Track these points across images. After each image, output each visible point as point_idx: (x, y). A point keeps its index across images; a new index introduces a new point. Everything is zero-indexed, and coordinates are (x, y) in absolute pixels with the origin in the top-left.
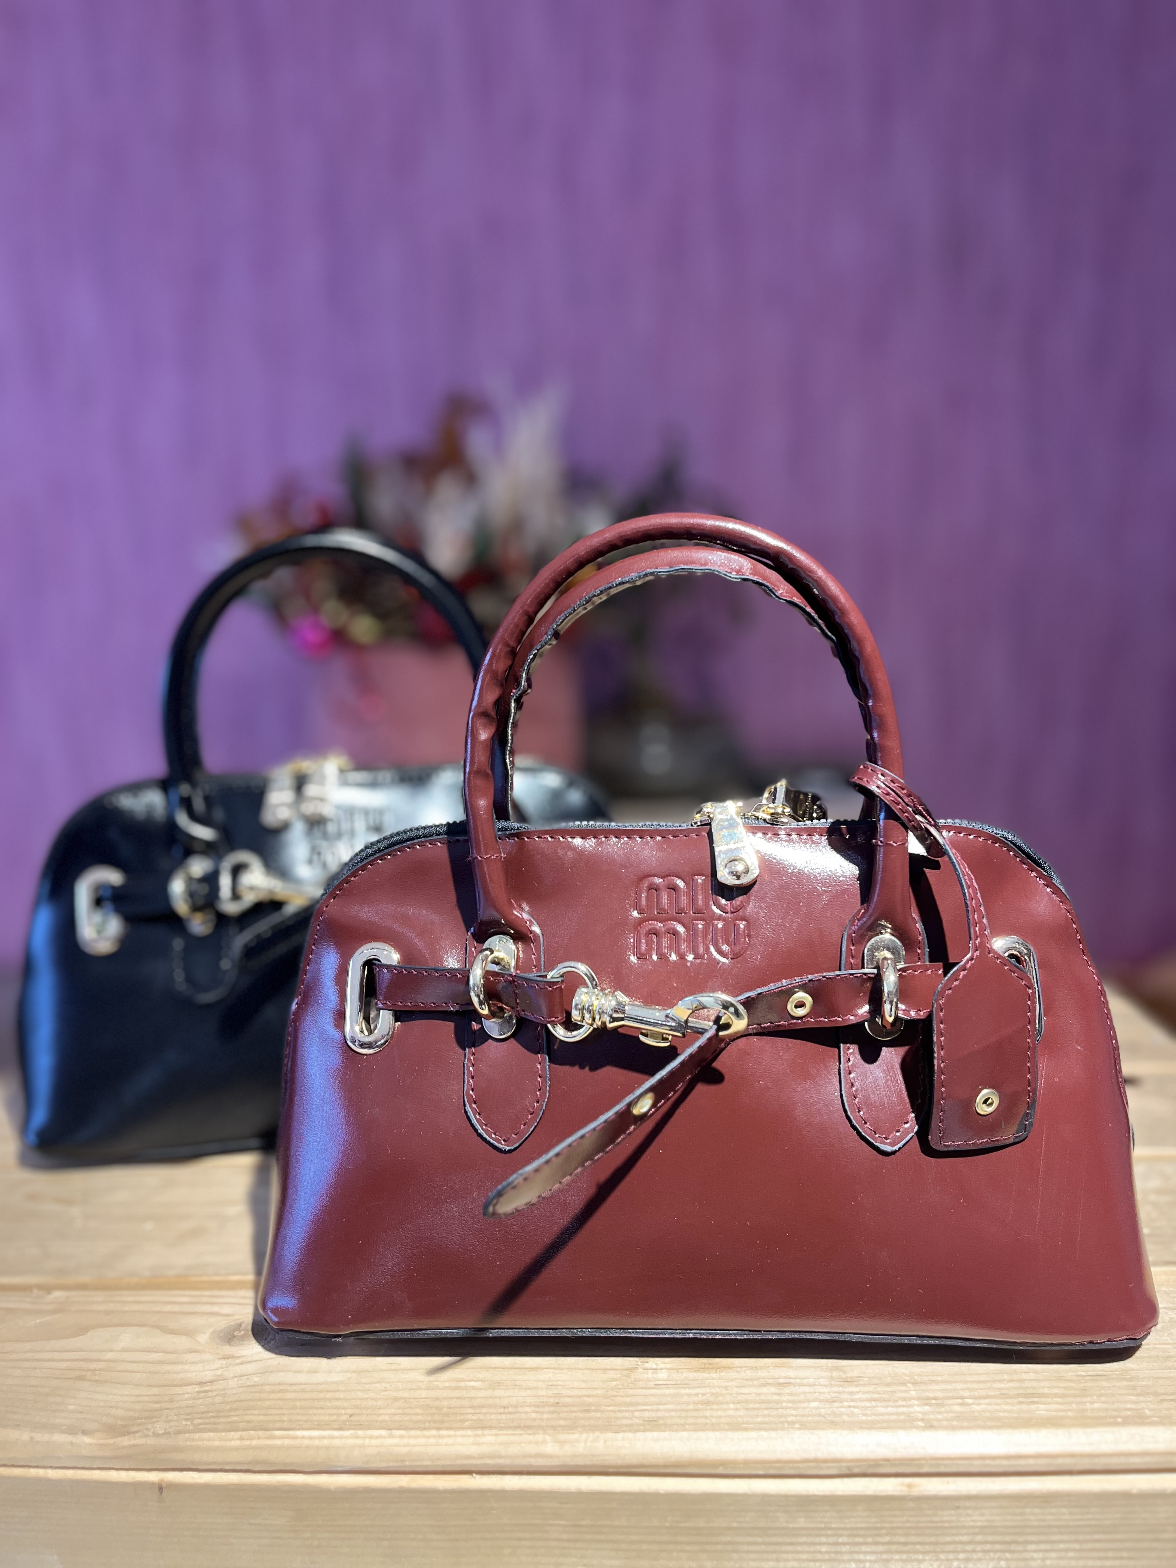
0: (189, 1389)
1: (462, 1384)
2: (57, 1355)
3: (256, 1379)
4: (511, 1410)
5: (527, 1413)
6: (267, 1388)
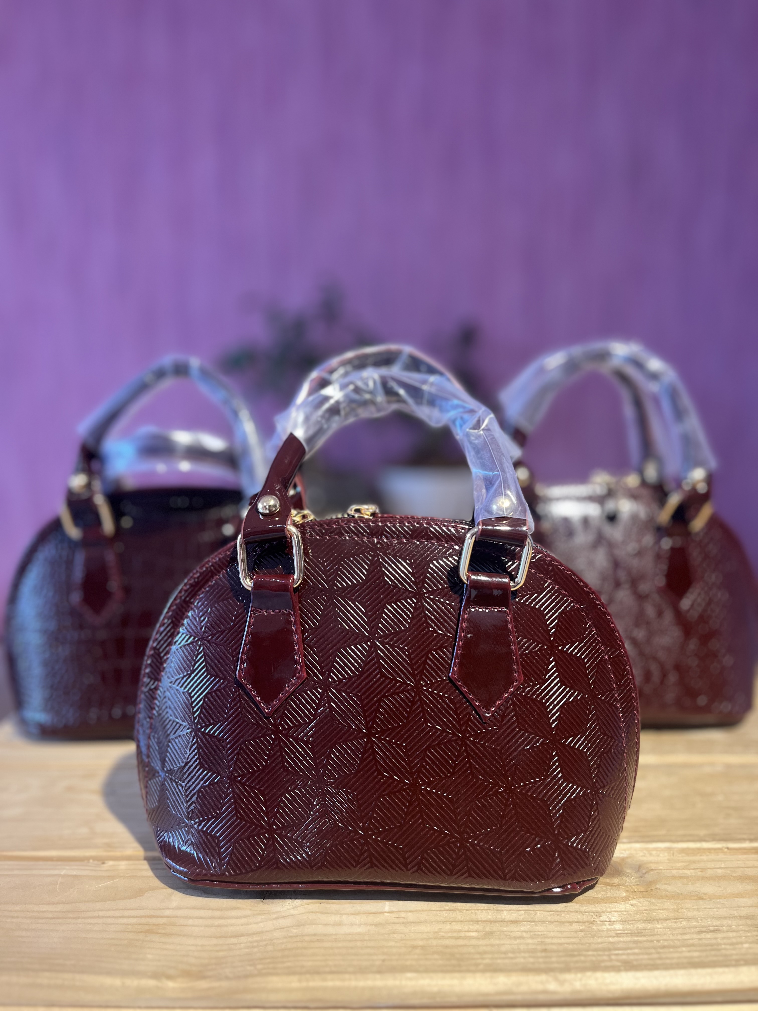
0: (243, 939)
1: (463, 934)
2: (126, 913)
3: (295, 931)
4: (510, 955)
5: (524, 958)
6: (307, 938)
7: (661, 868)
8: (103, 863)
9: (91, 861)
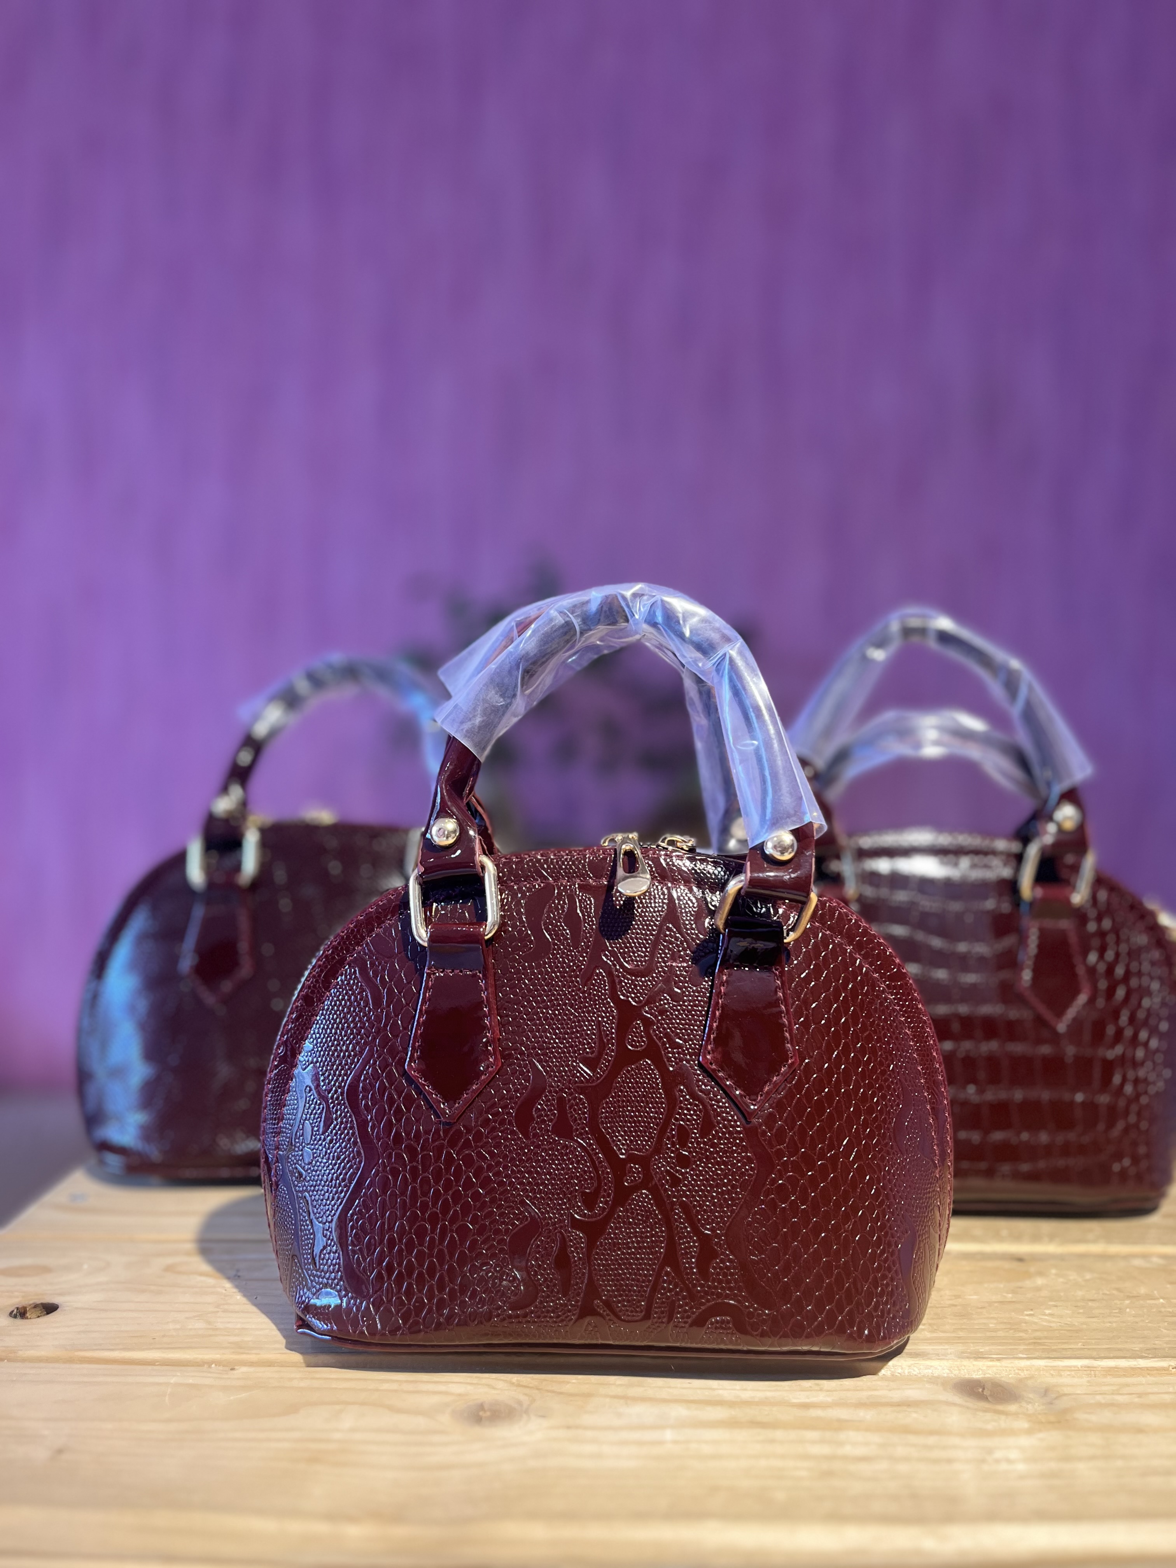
0: (454, 1472)
3: (533, 1463)
7: (1079, 1392)
8: (232, 1369)
9: (213, 1366)
